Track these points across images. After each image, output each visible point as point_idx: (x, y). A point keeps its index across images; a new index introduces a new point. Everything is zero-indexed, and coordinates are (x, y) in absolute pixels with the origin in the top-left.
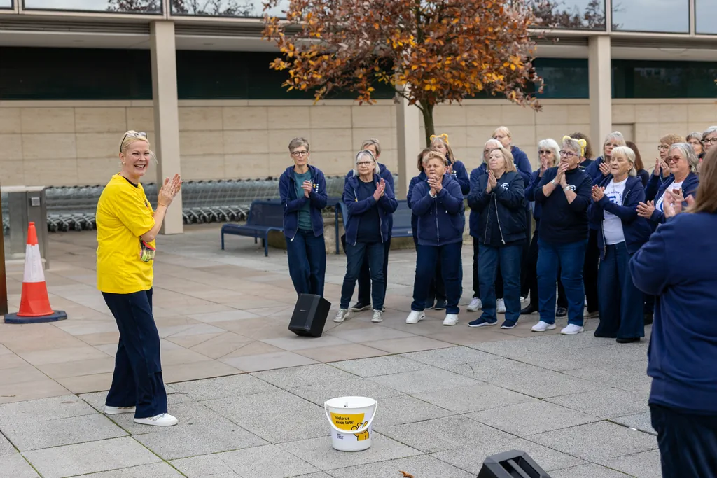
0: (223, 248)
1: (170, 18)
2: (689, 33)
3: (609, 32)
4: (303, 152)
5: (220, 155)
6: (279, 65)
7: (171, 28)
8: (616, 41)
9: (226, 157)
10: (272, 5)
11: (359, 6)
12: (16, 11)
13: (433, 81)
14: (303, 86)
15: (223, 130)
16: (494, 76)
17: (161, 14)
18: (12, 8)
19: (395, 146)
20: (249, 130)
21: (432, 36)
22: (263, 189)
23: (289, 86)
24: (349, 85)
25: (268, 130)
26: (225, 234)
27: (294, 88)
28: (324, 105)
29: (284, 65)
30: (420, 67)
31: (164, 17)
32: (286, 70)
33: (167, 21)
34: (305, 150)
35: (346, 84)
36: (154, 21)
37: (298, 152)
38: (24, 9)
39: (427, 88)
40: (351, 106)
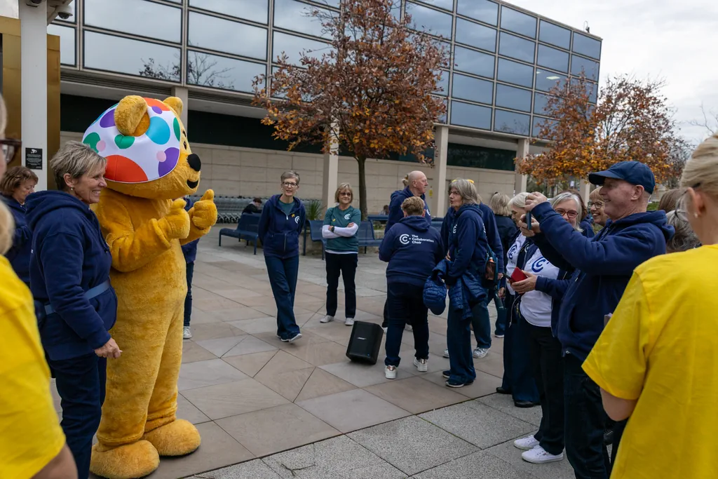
0: (220, 245)
1: (185, 85)
2: (490, 130)
3: (448, 125)
4: (292, 184)
5: (209, 180)
6: (268, 122)
7: (185, 94)
8: (452, 131)
9: (213, 182)
10: (258, 83)
11: (332, 84)
12: (78, 69)
13: (376, 141)
14: (286, 137)
15: (212, 164)
16: (418, 142)
17: (180, 82)
18: (75, 66)
19: (321, 183)
20: (229, 165)
21: (380, 110)
22: (235, 203)
23: (276, 136)
24: (311, 141)
25: (240, 166)
26: (222, 236)
27: (279, 138)
28: (276, 154)
29: (271, 122)
30: (370, 131)
31: (182, 85)
32: (272, 126)
33: (183, 87)
34: (295, 182)
35: (310, 139)
36: (174, 86)
37: (288, 183)
38: (84, 67)
39: (372, 146)
40: (293, 156)
